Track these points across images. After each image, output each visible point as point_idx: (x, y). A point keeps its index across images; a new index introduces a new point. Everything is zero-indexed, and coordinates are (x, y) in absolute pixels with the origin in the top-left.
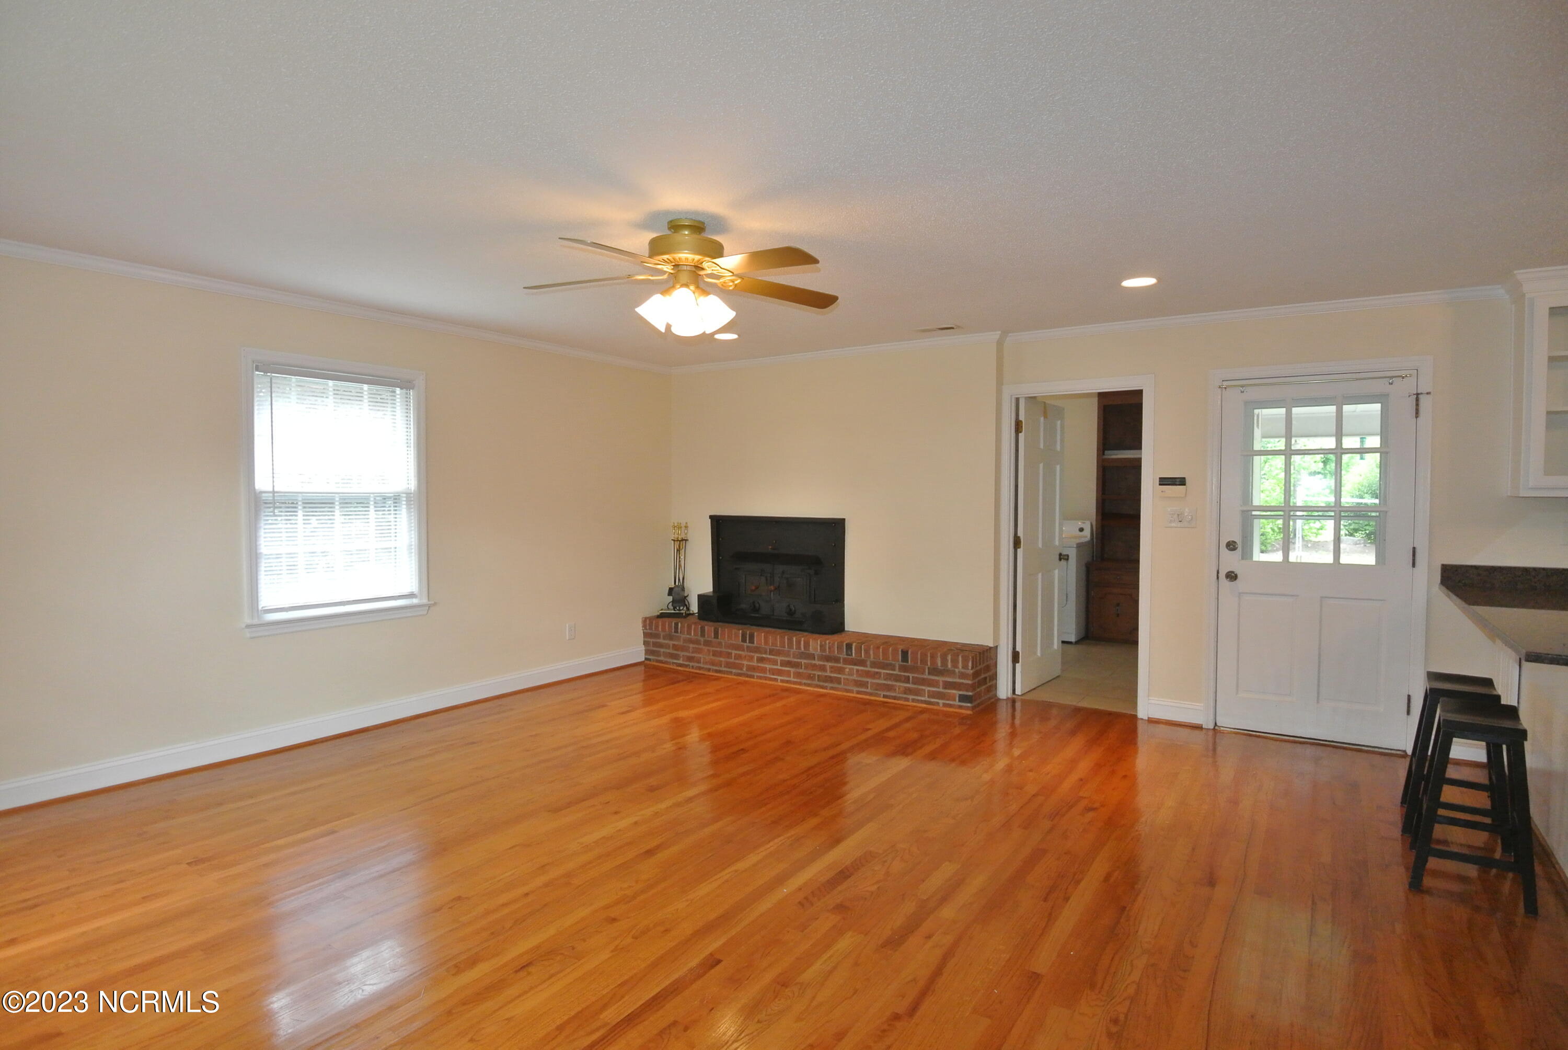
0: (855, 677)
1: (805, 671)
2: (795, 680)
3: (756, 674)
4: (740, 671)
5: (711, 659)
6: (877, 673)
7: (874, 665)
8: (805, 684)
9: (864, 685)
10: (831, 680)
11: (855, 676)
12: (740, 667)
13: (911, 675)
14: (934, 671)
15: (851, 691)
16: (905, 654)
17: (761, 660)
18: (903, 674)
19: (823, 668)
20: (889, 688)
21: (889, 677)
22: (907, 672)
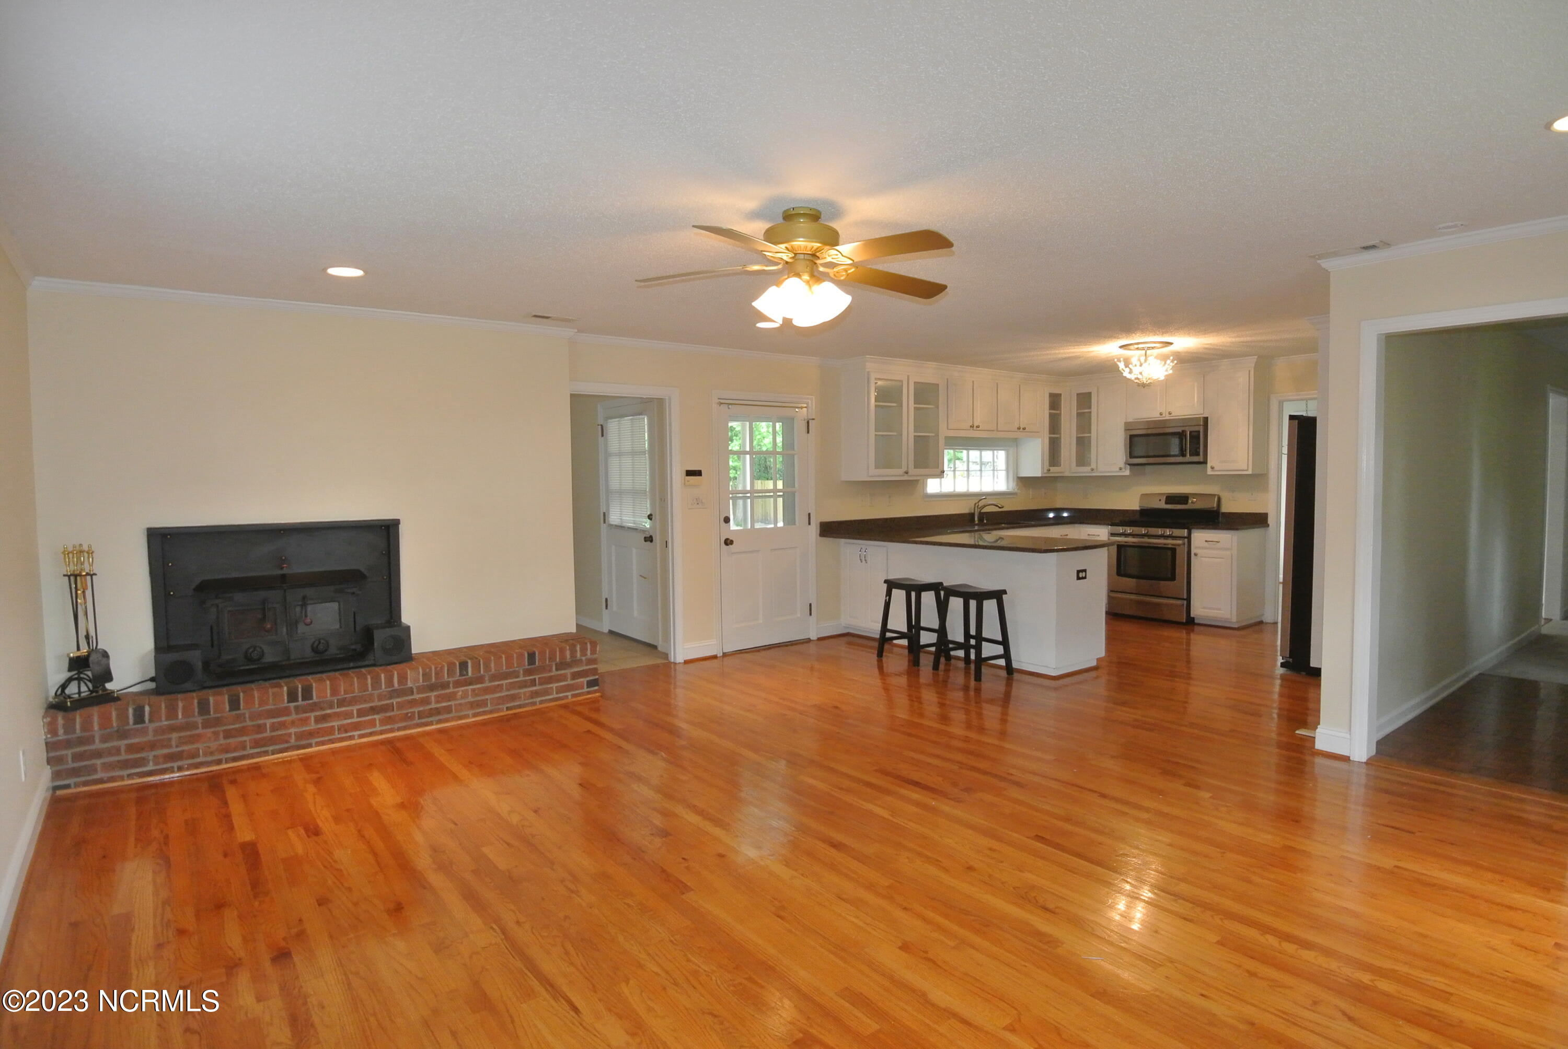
0: (470, 699)
1: (399, 712)
2: (384, 728)
3: (314, 741)
4: (286, 745)
5: (221, 745)
6: (498, 685)
7: (494, 678)
8: (399, 729)
9: (483, 703)
10: (438, 711)
11: (470, 697)
12: (284, 739)
13: (537, 677)
14: (562, 665)
15: (467, 717)
16: (532, 656)
17: (324, 718)
18: (527, 678)
19: (426, 701)
20: (513, 698)
21: (511, 686)
22: (531, 675)
